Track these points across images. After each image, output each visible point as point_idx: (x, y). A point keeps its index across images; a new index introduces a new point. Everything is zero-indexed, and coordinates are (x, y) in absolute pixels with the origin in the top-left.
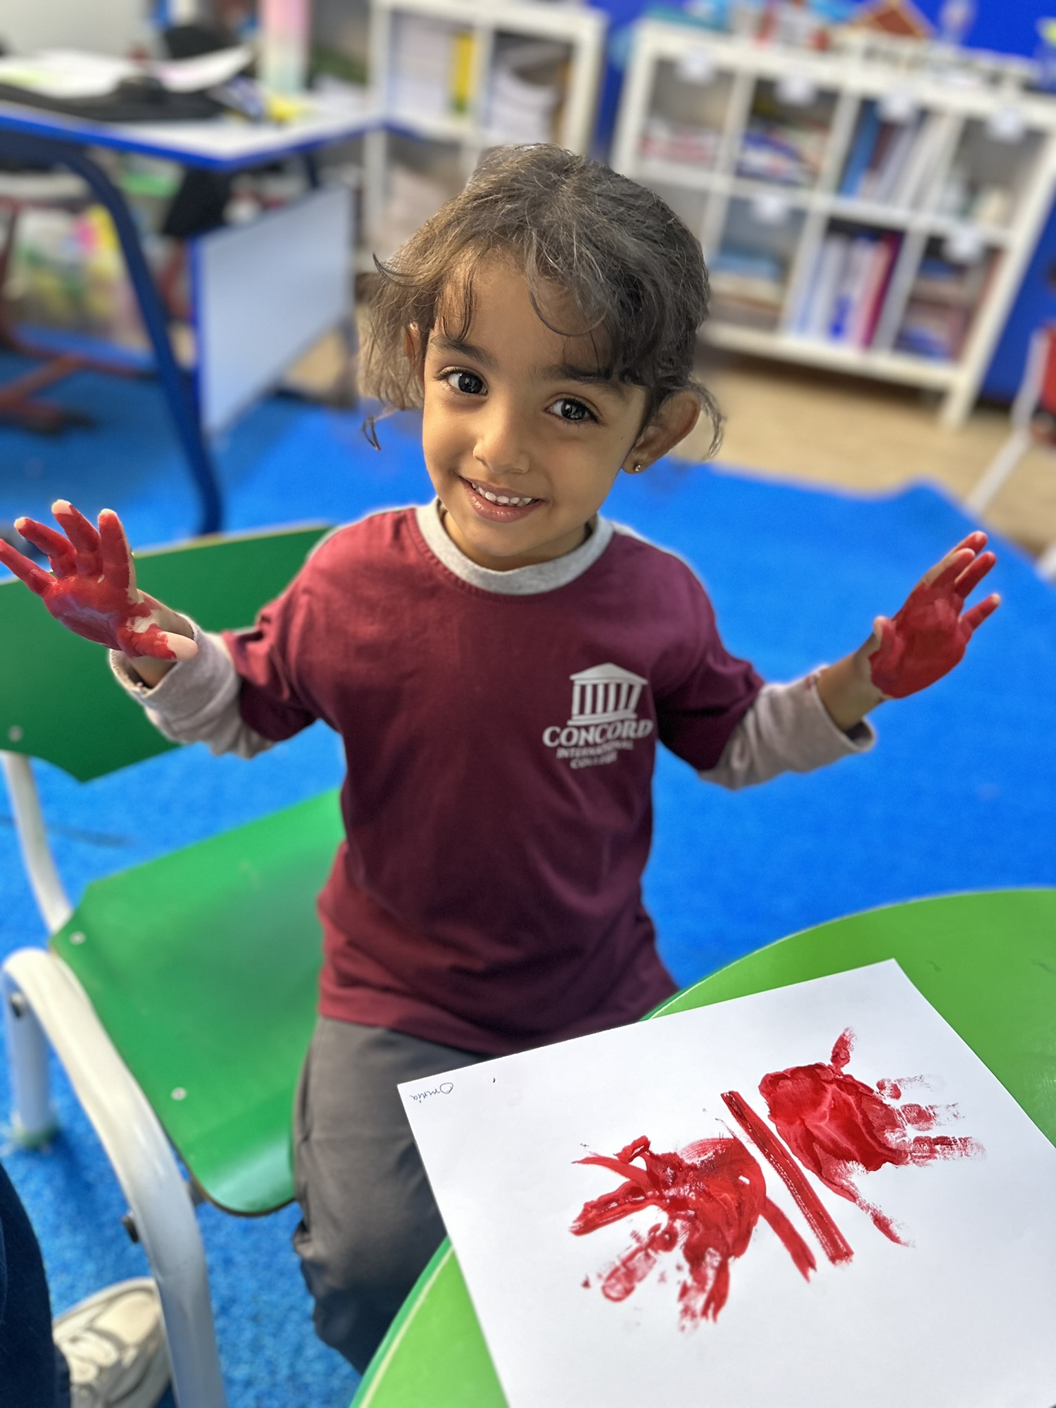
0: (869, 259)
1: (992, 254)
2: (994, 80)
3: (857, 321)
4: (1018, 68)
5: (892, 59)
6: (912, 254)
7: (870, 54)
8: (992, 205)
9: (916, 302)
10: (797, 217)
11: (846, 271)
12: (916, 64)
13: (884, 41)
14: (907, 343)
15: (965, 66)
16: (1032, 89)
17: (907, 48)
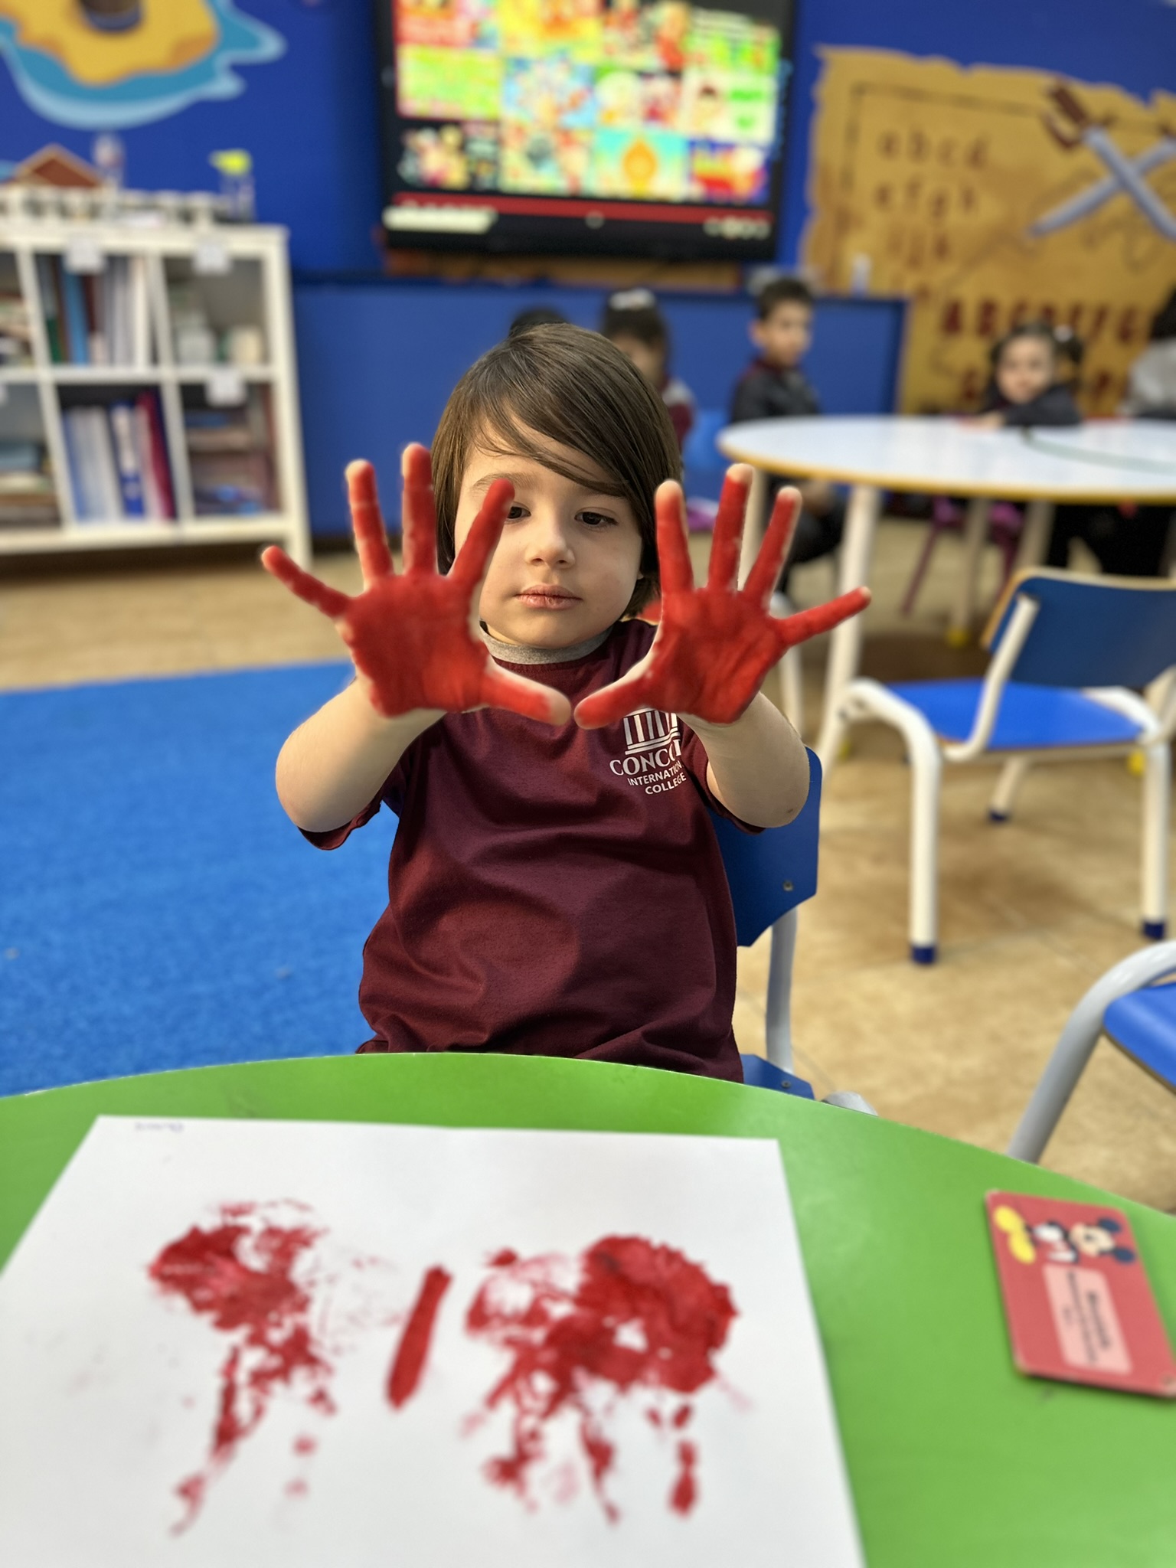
1: (260, 392)
3: (149, 492)
4: (201, 202)
5: (62, 212)
6: (171, 408)
7: (35, 209)
9: (198, 457)
11: (115, 445)
12: (94, 212)
13: (47, 194)
15: (148, 207)
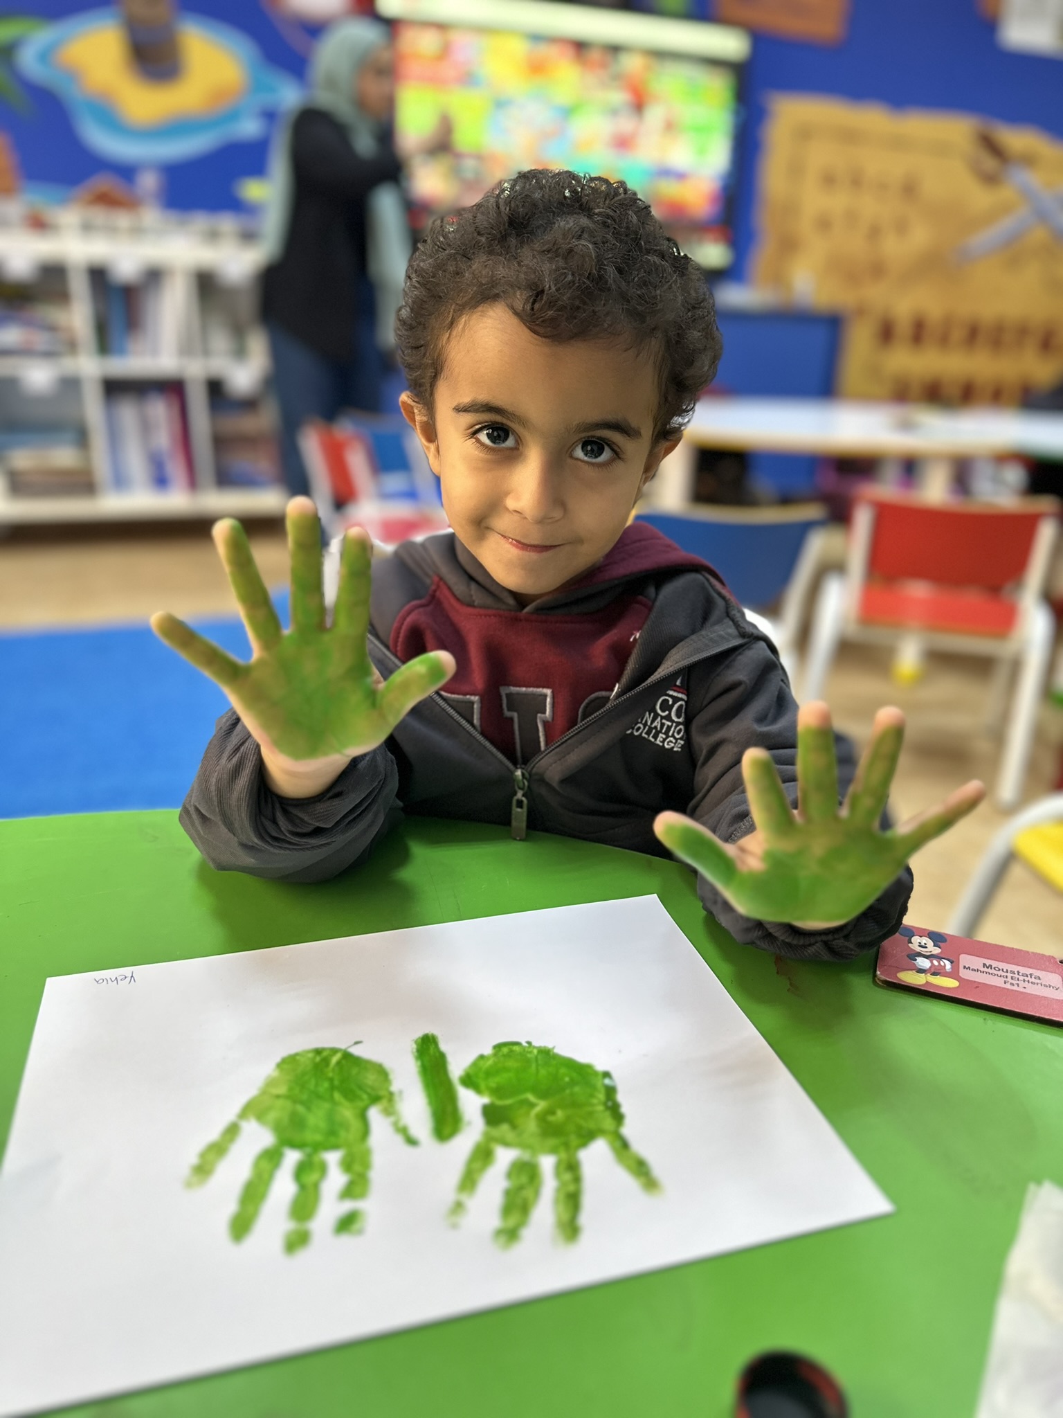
0: (160, 410)
2: (213, 236)
3: (176, 469)
4: (227, 223)
5: (111, 231)
6: (198, 401)
7: (87, 228)
9: (221, 443)
10: (70, 385)
11: (146, 428)
12: (137, 232)
13: (99, 215)
14: (225, 478)
15: (181, 226)
16: (248, 238)
17: (123, 219)
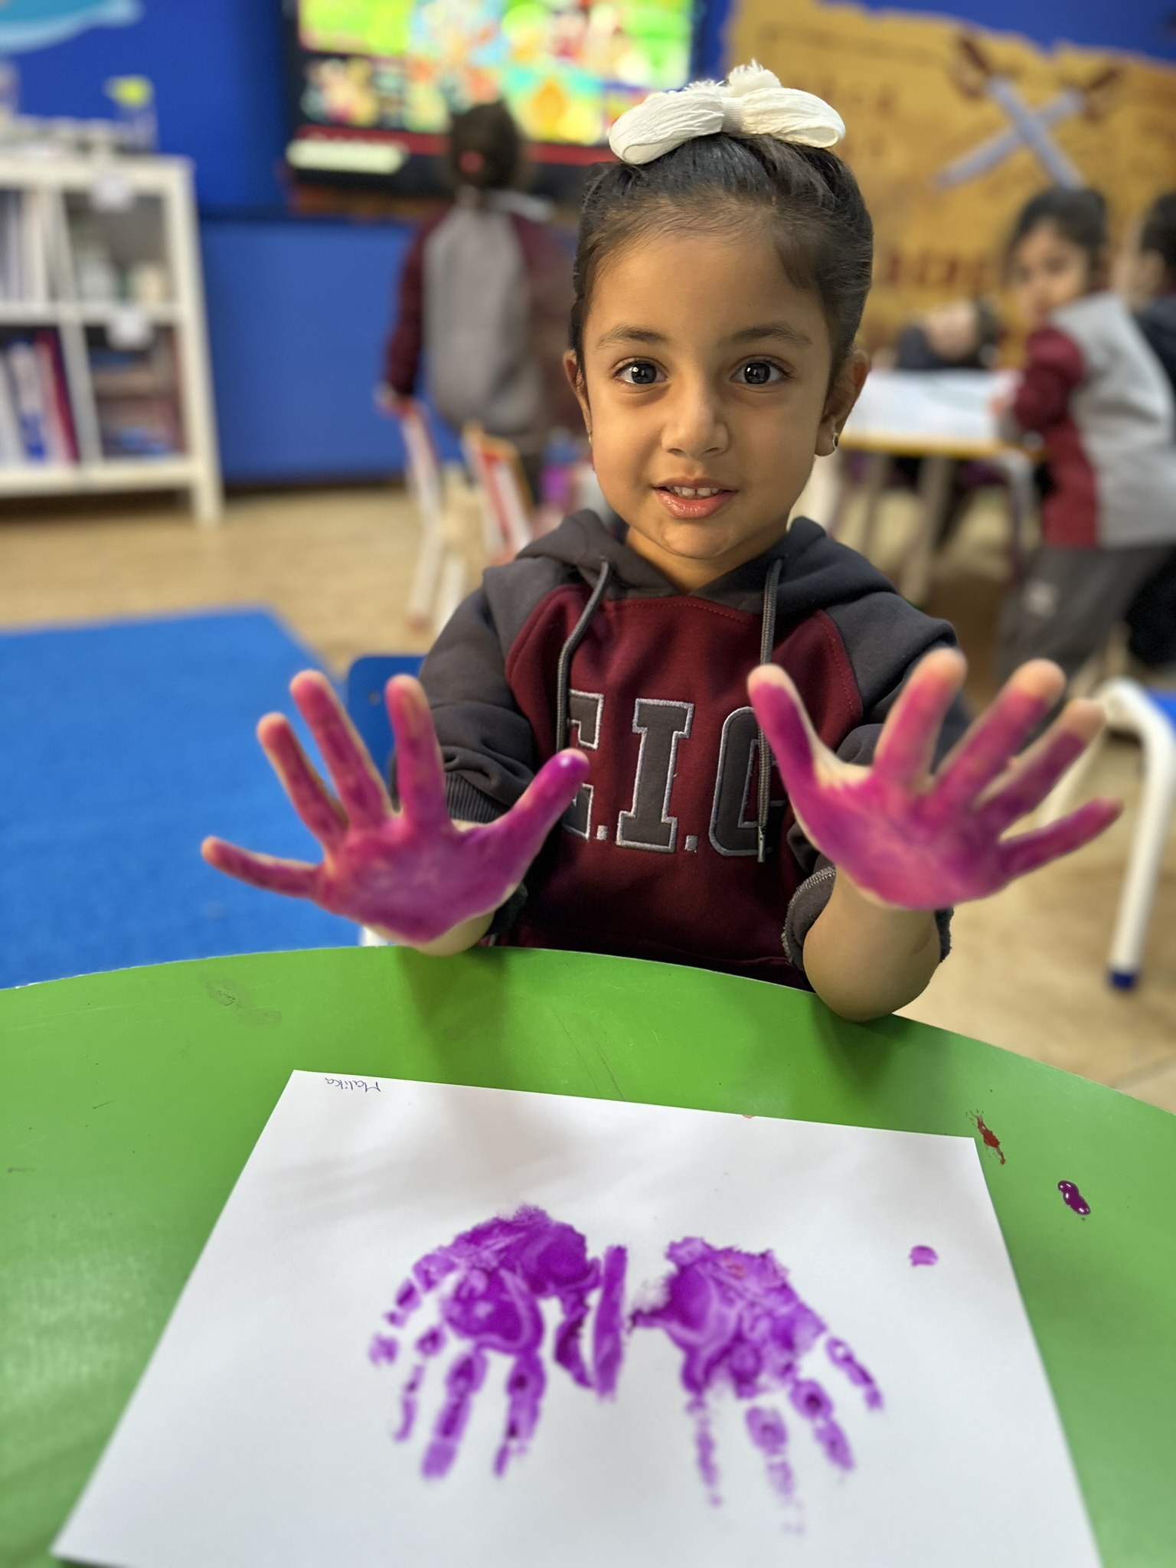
1: (165, 334)
2: (84, 148)
3: (53, 435)
4: (100, 132)
6: (75, 347)
8: (148, 282)
9: (104, 401)
14: (114, 447)
15: (43, 137)
16: (126, 151)
